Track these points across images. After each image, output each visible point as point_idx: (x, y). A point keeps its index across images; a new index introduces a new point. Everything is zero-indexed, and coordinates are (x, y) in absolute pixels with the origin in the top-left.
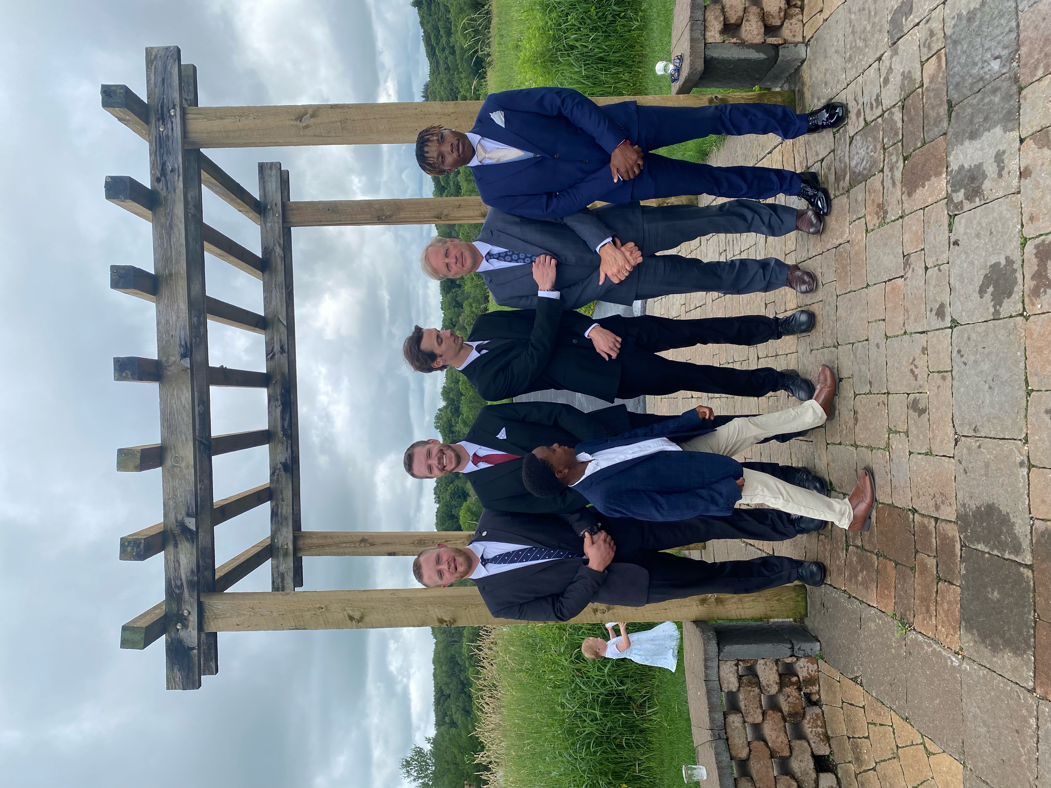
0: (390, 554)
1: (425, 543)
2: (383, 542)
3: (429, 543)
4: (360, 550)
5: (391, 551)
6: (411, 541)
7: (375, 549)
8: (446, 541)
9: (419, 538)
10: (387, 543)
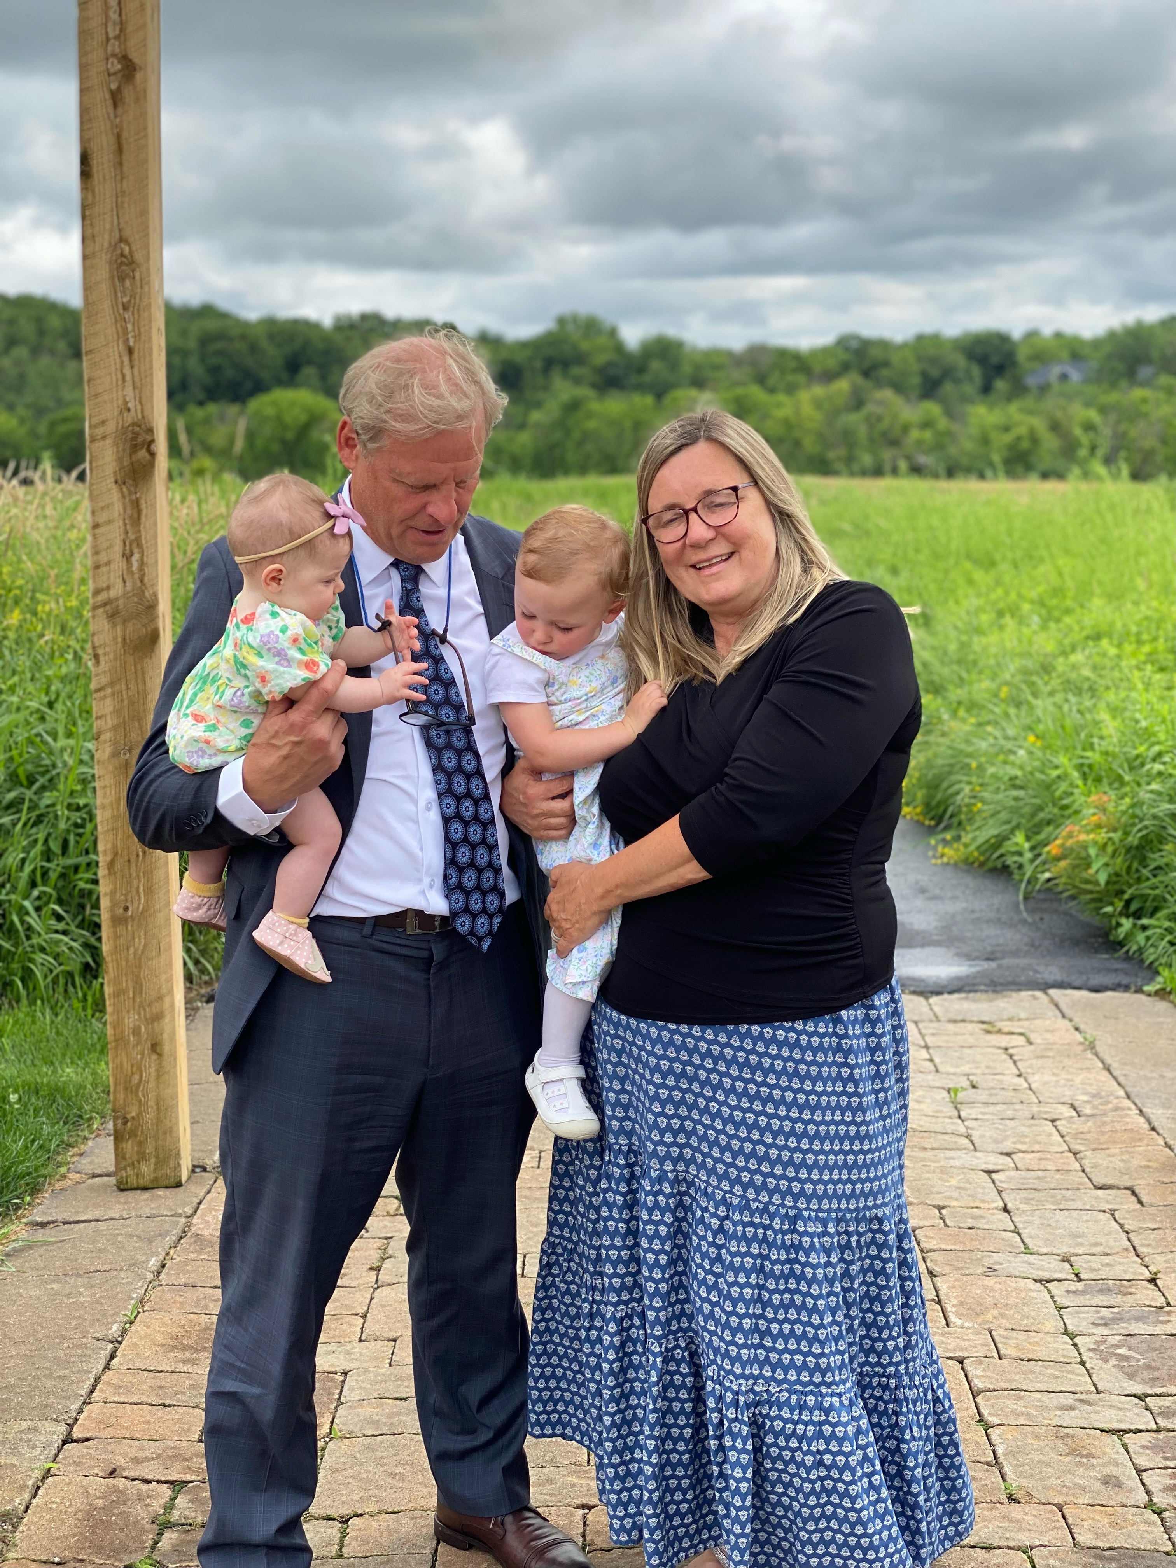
0: (85, 159)
1: (122, 279)
2: (125, 135)
3: (124, 292)
4: (96, 55)
5: (94, 162)
6: (127, 233)
7: (102, 108)
8: (130, 351)
9: (139, 257)
10: (120, 150)
